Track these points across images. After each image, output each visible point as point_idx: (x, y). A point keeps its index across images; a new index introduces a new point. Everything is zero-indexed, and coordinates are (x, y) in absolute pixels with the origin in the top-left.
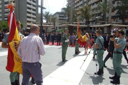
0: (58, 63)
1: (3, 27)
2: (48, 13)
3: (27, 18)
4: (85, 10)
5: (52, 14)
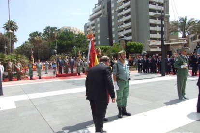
0: (169, 101)
3: (151, 35)
5: (193, 19)
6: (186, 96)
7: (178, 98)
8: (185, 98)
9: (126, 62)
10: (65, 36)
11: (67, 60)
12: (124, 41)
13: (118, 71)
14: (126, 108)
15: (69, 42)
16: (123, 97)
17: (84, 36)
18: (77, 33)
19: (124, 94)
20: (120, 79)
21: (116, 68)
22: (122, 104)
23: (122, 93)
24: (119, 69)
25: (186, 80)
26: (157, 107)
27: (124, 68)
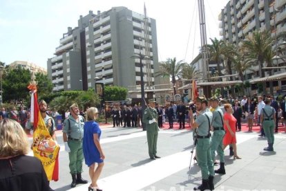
1: (83, 100)
2: (175, 60)
3: (136, 77)
4: (254, 42)
6: (157, 155)
7: (149, 157)
8: (157, 157)
9: (80, 118)
10: (17, 76)
11: (16, 112)
12: (100, 85)
13: (70, 128)
14: (82, 174)
15: (22, 84)
16: (78, 161)
17: (46, 76)
18: (36, 71)
19: (78, 156)
20: (72, 139)
21: (67, 124)
22: (76, 170)
23: (75, 155)
24: (71, 126)
25: (156, 135)
26: (122, 170)
27: (76, 124)
